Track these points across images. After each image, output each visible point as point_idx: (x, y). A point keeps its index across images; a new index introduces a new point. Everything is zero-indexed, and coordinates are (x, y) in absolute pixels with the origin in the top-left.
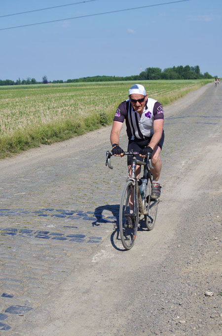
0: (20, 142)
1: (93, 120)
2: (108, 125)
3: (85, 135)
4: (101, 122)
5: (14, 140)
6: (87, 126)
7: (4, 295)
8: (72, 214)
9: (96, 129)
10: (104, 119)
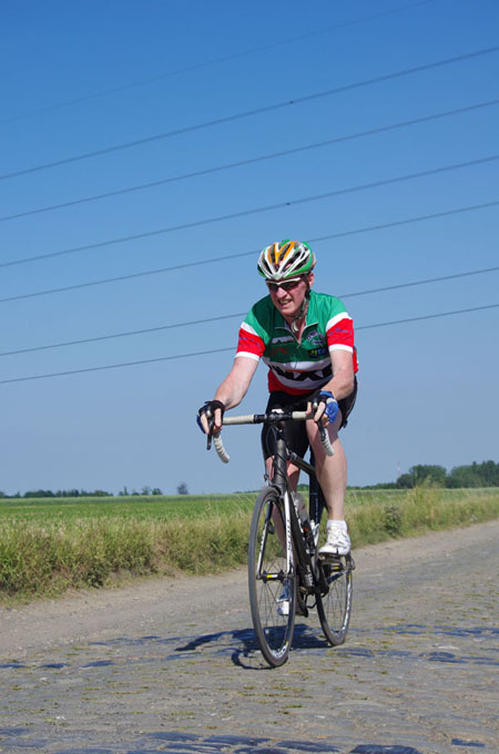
0: (234, 543)
1: (374, 520)
2: (402, 536)
3: (361, 550)
4: (388, 527)
5: (222, 536)
6: (361, 531)
7: (456, 742)
8: (479, 632)
9: (380, 541)
10: (394, 520)
